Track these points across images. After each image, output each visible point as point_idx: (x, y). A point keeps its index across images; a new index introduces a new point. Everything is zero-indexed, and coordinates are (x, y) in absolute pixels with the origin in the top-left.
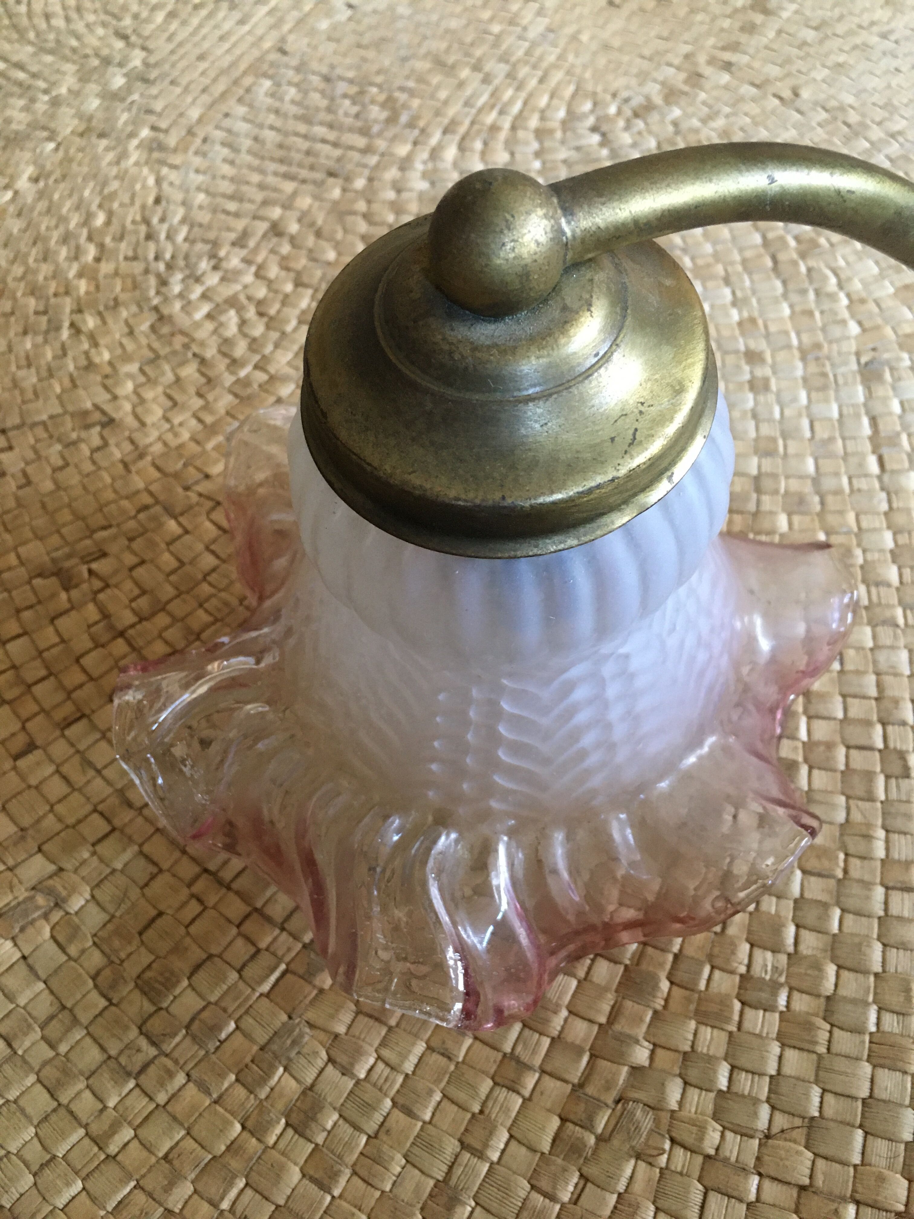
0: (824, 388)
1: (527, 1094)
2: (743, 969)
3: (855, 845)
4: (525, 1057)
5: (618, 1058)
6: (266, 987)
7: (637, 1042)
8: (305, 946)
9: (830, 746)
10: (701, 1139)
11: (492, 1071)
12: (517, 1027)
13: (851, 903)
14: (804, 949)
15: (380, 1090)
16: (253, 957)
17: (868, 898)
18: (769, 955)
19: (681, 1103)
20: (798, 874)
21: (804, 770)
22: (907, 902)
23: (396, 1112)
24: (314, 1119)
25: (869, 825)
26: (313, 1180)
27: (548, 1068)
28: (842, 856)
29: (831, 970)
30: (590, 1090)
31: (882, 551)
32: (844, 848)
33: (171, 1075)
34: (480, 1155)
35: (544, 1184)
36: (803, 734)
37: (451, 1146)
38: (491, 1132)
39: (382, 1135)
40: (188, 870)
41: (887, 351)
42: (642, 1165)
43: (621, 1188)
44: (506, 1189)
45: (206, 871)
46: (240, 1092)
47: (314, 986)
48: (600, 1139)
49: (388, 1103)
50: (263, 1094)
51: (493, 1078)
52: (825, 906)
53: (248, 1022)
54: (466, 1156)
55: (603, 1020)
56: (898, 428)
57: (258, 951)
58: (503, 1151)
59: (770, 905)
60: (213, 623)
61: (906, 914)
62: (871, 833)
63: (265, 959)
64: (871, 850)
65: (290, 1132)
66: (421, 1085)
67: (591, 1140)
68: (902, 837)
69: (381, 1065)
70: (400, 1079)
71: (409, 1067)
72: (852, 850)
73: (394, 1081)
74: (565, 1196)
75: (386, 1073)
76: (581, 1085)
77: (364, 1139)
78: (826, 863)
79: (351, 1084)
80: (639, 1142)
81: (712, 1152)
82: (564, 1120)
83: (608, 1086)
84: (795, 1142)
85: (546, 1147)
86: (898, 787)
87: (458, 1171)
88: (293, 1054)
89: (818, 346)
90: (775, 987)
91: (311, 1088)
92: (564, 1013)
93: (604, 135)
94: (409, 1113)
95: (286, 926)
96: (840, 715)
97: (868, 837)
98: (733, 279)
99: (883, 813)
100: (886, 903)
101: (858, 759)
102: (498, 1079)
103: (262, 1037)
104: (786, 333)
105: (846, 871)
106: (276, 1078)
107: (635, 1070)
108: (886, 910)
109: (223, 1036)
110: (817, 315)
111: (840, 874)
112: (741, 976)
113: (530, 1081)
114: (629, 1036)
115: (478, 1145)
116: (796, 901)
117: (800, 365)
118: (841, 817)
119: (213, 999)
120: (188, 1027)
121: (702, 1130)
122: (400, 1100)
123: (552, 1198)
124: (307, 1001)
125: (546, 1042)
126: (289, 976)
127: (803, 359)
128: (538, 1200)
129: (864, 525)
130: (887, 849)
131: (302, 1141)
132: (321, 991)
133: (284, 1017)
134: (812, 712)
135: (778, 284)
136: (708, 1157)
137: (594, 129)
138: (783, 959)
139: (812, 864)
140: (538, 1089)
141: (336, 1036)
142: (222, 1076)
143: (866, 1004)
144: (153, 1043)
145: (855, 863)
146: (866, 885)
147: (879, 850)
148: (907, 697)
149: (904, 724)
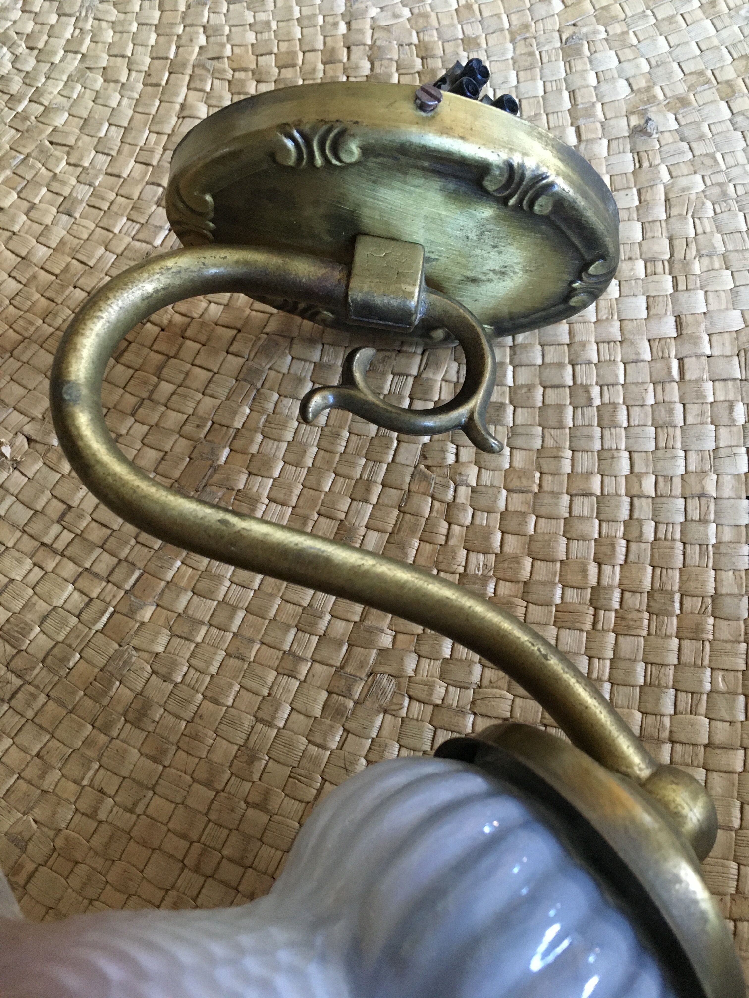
0: (531, 68)
1: (303, 678)
2: (461, 569)
3: (548, 465)
4: (300, 653)
5: (369, 645)
6: (100, 626)
7: (382, 631)
8: (126, 592)
9: (530, 388)
10: (431, 694)
11: (276, 666)
12: (293, 631)
13: (543, 511)
14: (507, 549)
15: (193, 688)
16: (87, 605)
17: (556, 505)
18: (481, 556)
19: (416, 671)
20: (504, 492)
21: (510, 410)
22: (586, 504)
23: (206, 703)
24: (145, 715)
25: (559, 448)
26: (148, 757)
27: (317, 658)
28: (538, 475)
29: (528, 562)
30: (349, 669)
32: (539, 469)
33: (34, 697)
34: (270, 724)
35: (318, 739)
36: (510, 381)
37: (248, 720)
38: (277, 708)
39: (197, 720)
40: (28, 544)
41: (585, 25)
42: (388, 717)
43: (374, 735)
44: (290, 746)
45: (43, 544)
46: (88, 702)
47: (136, 621)
48: (357, 703)
49: (200, 696)
50: (105, 702)
51: (276, 670)
52: (524, 515)
53: (88, 652)
54: (260, 726)
55: (357, 619)
56: (594, 99)
57: (91, 600)
58: (287, 720)
59: (482, 519)
60: (22, 342)
61: (586, 514)
62: (560, 454)
63: (97, 605)
64: (559, 467)
65: (128, 726)
66: (223, 681)
67: (351, 705)
68: (585, 454)
69: (192, 671)
70: (208, 679)
71: (213, 670)
72: (545, 470)
73: (203, 681)
74: (334, 745)
75: (196, 676)
76: (342, 667)
77: (184, 723)
78: (525, 482)
79: (171, 687)
80: (385, 702)
81: (439, 702)
82: (330, 693)
83: (362, 665)
84: (499, 688)
85: (317, 712)
86: (583, 414)
87: (254, 738)
88: (125, 672)
89: (526, 27)
90: (485, 579)
91: (141, 693)
92: (328, 617)
94: (216, 702)
95: (110, 578)
96: (539, 362)
97: (558, 458)
99: (570, 437)
100: (570, 507)
101: (552, 396)
102: (280, 670)
103: (101, 661)
104: (498, 16)
105: (540, 486)
106: (114, 690)
107: (382, 651)
108: (570, 513)
109: (71, 664)
111: (536, 489)
112: (460, 574)
113: (304, 669)
114: (377, 628)
115: (268, 718)
116: (502, 514)
117: (511, 46)
118: (538, 444)
119: (61, 639)
120: (43, 662)
121: (431, 687)
122: (209, 694)
123: (324, 747)
124: (132, 632)
125: (315, 639)
126: (117, 615)
127: (513, 41)
128: (314, 749)
130: (573, 466)
131: (138, 731)
132: (143, 624)
133: (116, 646)
134: (516, 362)
136: (436, 706)
138: (492, 558)
139: (515, 483)
140: (311, 674)
141: (157, 654)
142: (73, 693)
143: (554, 584)
144: (18, 676)
145: (548, 479)
146: (555, 495)
147: (567, 467)
148: (593, 340)
149: (590, 362)
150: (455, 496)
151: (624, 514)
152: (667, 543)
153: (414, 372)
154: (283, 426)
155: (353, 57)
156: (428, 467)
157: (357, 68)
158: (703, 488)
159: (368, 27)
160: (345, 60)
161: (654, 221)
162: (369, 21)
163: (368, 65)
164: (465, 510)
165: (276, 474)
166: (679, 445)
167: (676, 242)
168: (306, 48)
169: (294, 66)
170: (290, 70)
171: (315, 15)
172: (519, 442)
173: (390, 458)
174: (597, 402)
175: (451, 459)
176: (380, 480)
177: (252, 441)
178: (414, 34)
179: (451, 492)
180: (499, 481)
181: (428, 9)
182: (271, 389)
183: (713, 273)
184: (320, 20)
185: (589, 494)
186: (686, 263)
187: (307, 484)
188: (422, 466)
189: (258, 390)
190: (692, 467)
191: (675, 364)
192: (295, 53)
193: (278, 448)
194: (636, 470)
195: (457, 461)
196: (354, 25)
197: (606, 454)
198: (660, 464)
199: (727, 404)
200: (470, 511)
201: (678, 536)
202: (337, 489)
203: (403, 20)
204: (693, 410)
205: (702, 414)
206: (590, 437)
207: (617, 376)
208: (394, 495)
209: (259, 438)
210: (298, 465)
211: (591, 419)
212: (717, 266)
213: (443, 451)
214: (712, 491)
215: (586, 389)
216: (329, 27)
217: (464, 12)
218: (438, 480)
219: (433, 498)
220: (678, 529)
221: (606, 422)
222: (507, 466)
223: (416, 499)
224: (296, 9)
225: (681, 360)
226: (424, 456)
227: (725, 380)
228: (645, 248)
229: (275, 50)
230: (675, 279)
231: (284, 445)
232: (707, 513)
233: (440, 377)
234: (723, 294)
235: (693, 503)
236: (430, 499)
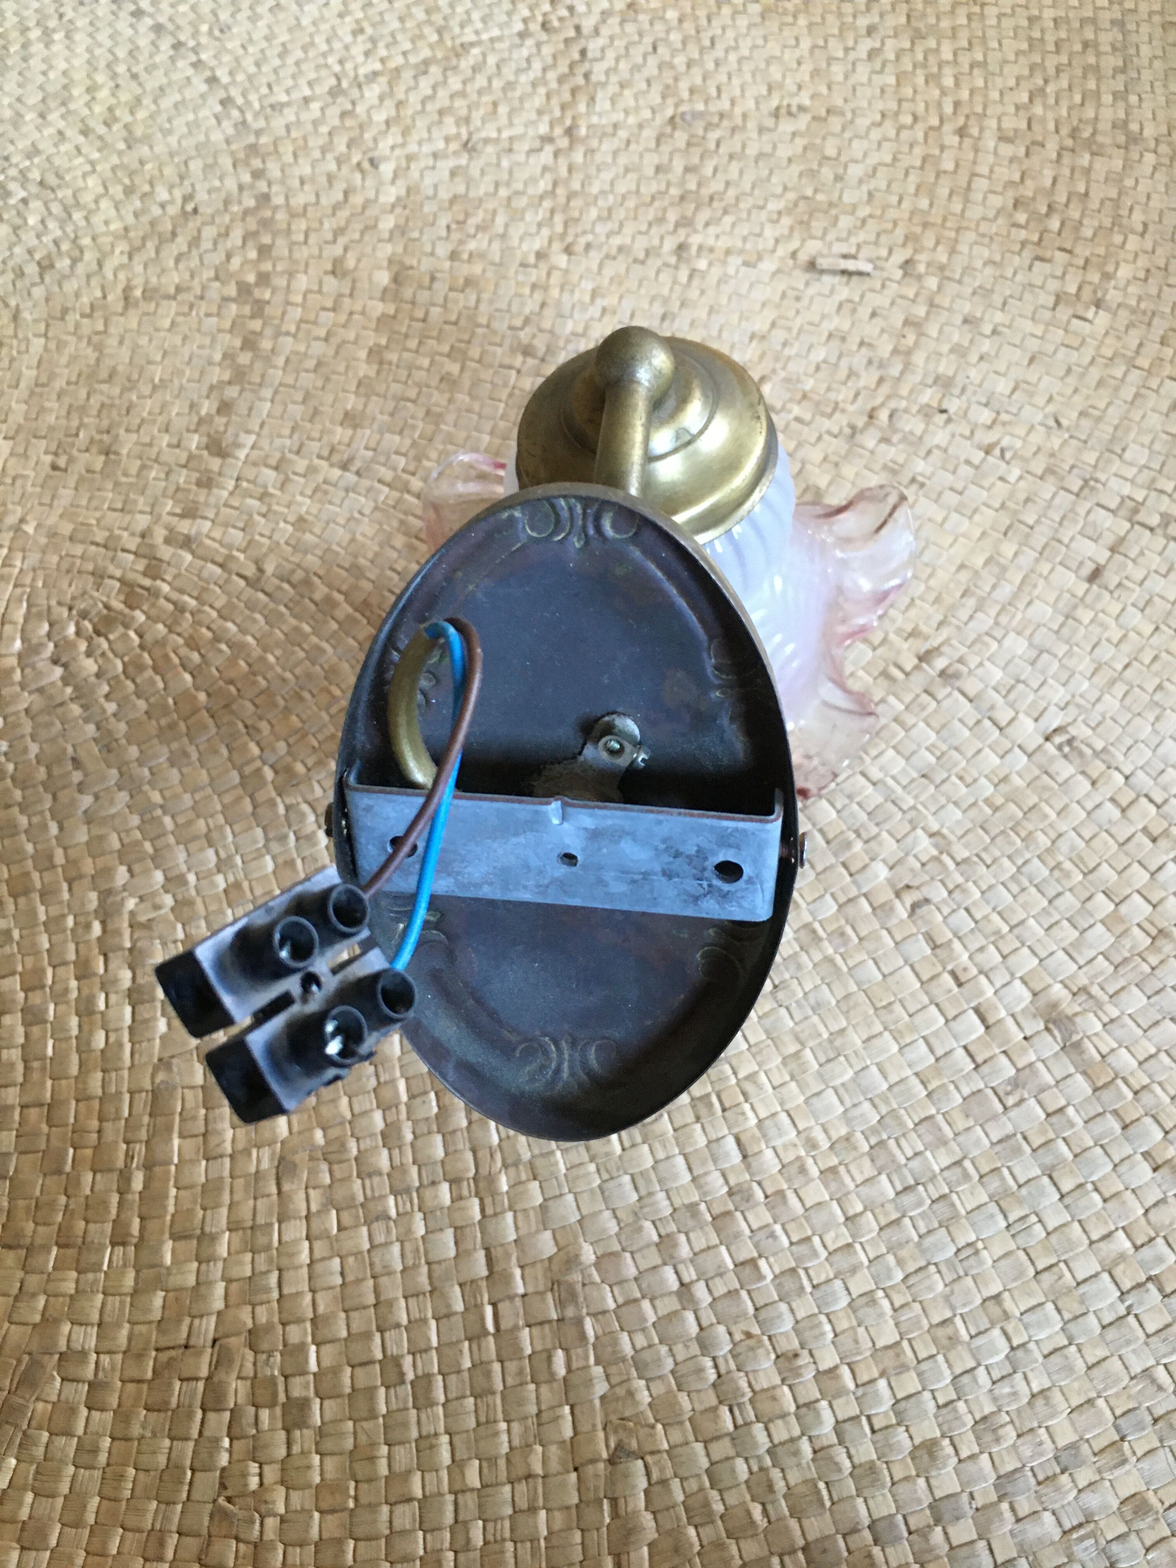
3: (361, 1470)
9: (335, 1371)
13: (359, 1532)
17: (375, 1521)
20: (316, 1515)
21: (316, 1404)
22: (407, 1513)
25: (373, 1445)
28: (352, 1484)
31: (372, 1135)
32: (354, 1475)
36: (313, 1366)
52: (340, 1541)
59: (295, 1556)
61: (408, 1526)
62: (375, 1452)
64: (375, 1471)
68: (401, 1447)
72: (360, 1477)
78: (338, 1498)
86: (396, 1395)
93: (65, 666)
96: (344, 1334)
97: (373, 1458)
98: (215, 835)
99: (385, 1428)
100: (391, 1521)
101: (362, 1377)
105: (356, 1499)
108: (391, 1527)
110: (299, 862)
111: (352, 1504)
116: (316, 1544)
118: (349, 1443)
129: (357, 1109)
130: (390, 1464)
134: (319, 1339)
135: (259, 832)
137: (55, 661)
139: (329, 1501)
145: (364, 1487)
146: (373, 1507)
147: (383, 1469)
148: (400, 1294)
149: (398, 1326)
150: (261, 1532)
151: (449, 1517)
152: (497, 1547)
153: (204, 1372)
154: (57, 1475)
155: (111, 966)
156: (229, 1500)
157: (116, 981)
158: (528, 1465)
159: (126, 924)
160: (101, 970)
161: (454, 1132)
162: (126, 917)
163: (128, 974)
164: (275, 1549)
165: (53, 1542)
166: (500, 1416)
167: (480, 1154)
168: (56, 961)
169: (43, 987)
170: (38, 993)
171: (64, 916)
172: (328, 1445)
173: (184, 1495)
174: (410, 1376)
175: (254, 1482)
176: (174, 1528)
177: (20, 1504)
178: (179, 926)
179: (257, 1526)
180: (309, 1504)
181: (193, 892)
182: (40, 1428)
183: (520, 1188)
184: (70, 921)
185: (410, 1500)
186: (491, 1179)
187: (91, 1549)
188: (221, 1501)
189: (24, 1433)
190: (516, 1442)
191: (489, 1311)
192: (43, 971)
193: (53, 1508)
194: (458, 1457)
195: (261, 1484)
196: (110, 927)
197: (424, 1444)
198: (482, 1444)
199: (544, 1355)
200: (280, 1548)
201: (507, 1534)
202: (125, 1549)
203: (166, 910)
204: (511, 1366)
205: (521, 1372)
206: (405, 1425)
207: (429, 1340)
208: (192, 1544)
209: (29, 1497)
210: (77, 1525)
211: (405, 1401)
212: (524, 1177)
213: (245, 1475)
214: (538, 1469)
215: (396, 1361)
216: (80, 931)
217: (233, 894)
218: (241, 1514)
219: (238, 1539)
220: (507, 1524)
221: (421, 1401)
222: (317, 1480)
223: (217, 1546)
224: (41, 909)
225: (494, 1305)
226: (223, 1486)
227: (541, 1323)
228: (448, 1168)
229: (20, 968)
230: (481, 1200)
231: (61, 1500)
232: (535, 1499)
233: (234, 1375)
234: (532, 1213)
235: (522, 1488)
236: (234, 1543)
